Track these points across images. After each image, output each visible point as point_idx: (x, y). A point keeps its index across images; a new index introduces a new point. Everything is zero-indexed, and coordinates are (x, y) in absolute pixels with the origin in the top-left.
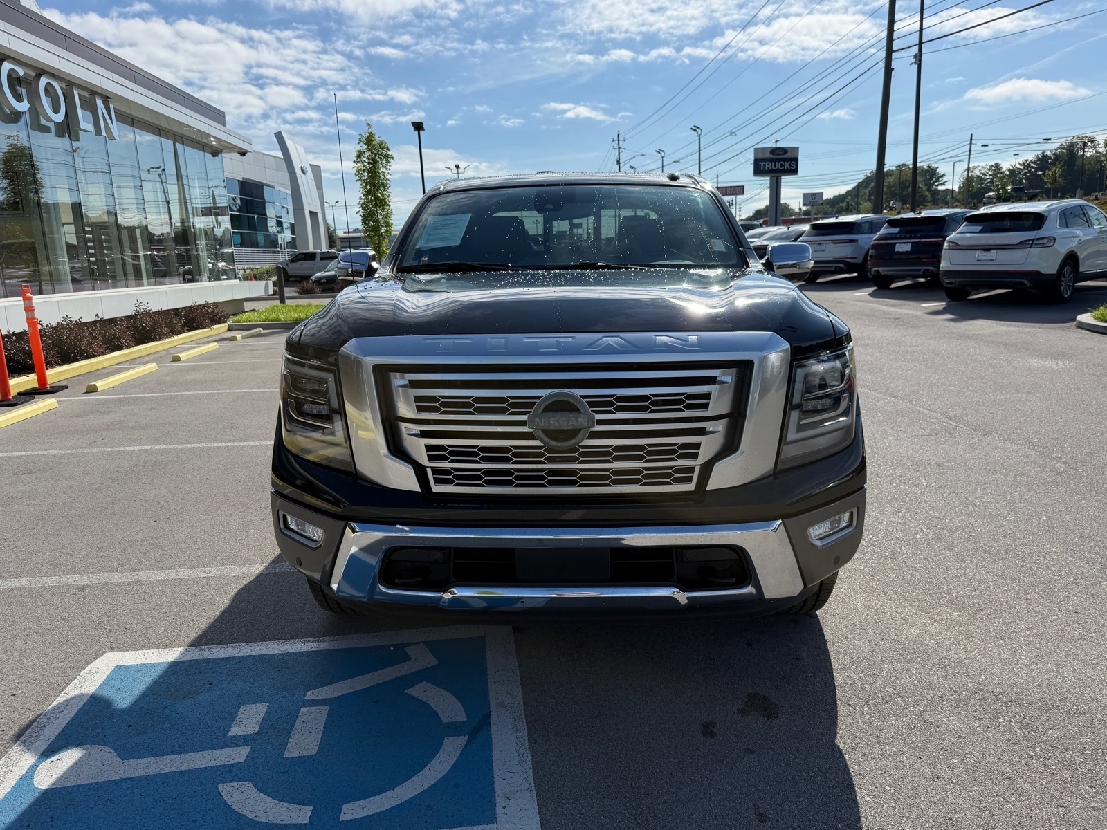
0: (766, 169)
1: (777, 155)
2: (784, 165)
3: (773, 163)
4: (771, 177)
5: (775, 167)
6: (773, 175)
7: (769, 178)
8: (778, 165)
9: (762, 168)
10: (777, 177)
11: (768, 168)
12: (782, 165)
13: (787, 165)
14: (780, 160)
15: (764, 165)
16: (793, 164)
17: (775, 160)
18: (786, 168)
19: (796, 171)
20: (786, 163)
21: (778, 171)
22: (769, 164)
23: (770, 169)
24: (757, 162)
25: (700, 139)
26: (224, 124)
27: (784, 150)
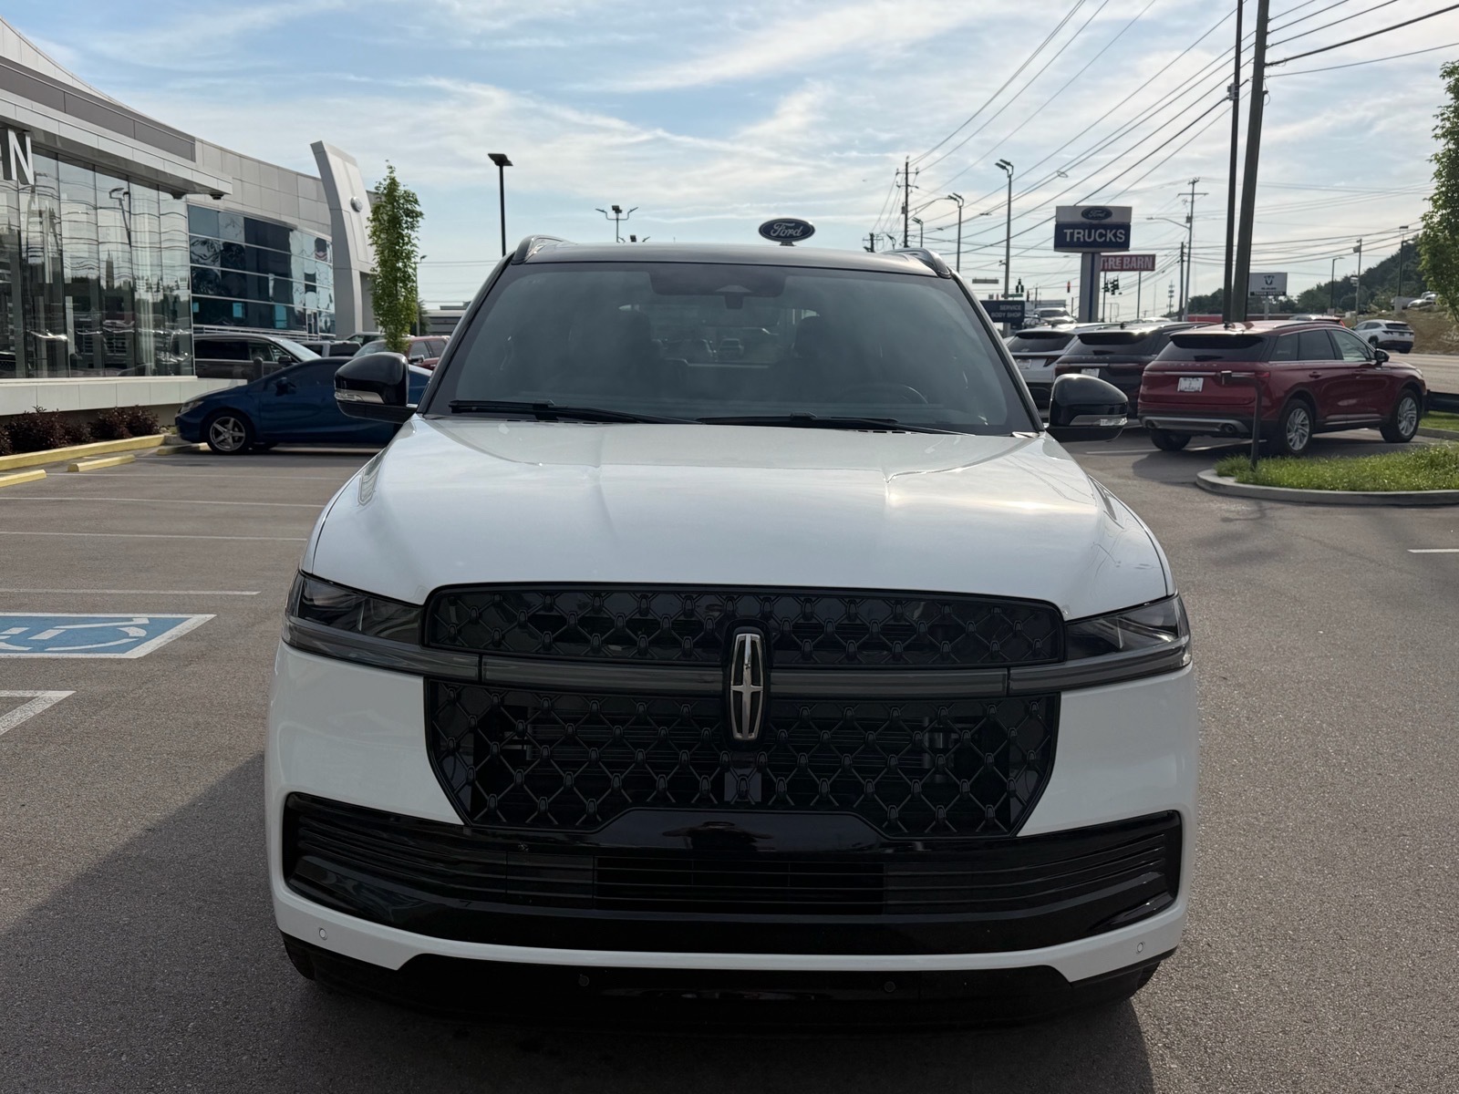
0: (1075, 240)
1: (1093, 218)
2: (1105, 235)
3: (1087, 231)
4: (1084, 254)
5: (1090, 237)
6: (1085, 250)
7: (1080, 255)
8: (1095, 235)
9: (1068, 239)
10: (1093, 254)
11: (1078, 238)
12: (1101, 235)
13: (1110, 235)
14: (1096, 227)
15: (1072, 234)
16: (1121, 233)
17: (1090, 227)
18: (1108, 240)
19: (1125, 245)
20: (1108, 231)
21: (1094, 244)
22: (1079, 233)
23: (1082, 240)
24: (1060, 229)
25: (1010, 182)
26: (193, 159)
27: (1105, 212)
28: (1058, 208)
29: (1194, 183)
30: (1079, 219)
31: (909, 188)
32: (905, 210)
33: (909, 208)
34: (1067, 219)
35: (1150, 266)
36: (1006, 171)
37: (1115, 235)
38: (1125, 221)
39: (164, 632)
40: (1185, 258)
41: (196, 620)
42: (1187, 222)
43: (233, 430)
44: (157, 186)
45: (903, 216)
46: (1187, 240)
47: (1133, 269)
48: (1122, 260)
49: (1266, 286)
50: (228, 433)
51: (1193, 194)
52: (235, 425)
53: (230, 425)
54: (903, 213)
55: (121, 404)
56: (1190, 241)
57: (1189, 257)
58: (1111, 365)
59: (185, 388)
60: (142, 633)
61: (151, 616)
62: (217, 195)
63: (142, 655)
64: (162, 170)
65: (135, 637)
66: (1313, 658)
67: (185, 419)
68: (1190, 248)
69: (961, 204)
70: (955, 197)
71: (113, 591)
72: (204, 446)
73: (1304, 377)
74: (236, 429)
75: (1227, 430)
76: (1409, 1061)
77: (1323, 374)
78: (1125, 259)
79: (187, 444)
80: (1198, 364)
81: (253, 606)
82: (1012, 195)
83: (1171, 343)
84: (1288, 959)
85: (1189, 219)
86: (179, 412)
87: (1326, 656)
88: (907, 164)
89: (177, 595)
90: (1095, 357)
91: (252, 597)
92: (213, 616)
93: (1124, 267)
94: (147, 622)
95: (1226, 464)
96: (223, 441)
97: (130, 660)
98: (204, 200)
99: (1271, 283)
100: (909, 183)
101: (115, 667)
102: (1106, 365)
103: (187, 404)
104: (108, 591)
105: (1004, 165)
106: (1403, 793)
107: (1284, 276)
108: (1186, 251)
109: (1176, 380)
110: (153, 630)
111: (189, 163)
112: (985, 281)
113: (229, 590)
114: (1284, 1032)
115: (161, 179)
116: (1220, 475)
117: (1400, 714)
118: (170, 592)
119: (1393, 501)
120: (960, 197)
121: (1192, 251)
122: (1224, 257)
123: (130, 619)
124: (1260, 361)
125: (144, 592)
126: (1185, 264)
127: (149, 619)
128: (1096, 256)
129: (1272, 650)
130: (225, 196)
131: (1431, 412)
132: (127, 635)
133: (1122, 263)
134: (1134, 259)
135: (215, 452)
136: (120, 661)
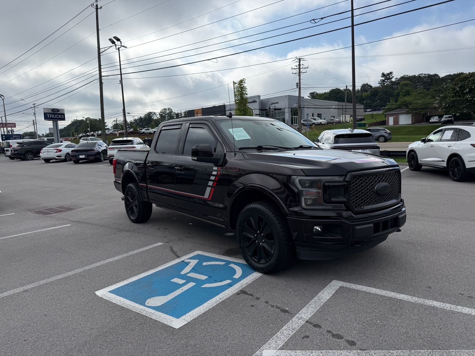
1: (55, 112)
2: (59, 116)
6: (54, 120)
9: (48, 117)
14: (56, 114)
17: (54, 114)
19: (64, 119)
21: (56, 118)
22: (51, 115)
23: (52, 117)
24: (45, 114)
27: (58, 110)
28: (44, 109)
30: (50, 112)
34: (46, 112)
35: (14, 126)
37: (61, 116)
38: (64, 112)
40: (35, 124)
56: (36, 119)
85: (35, 114)
121: (37, 122)
128: (57, 122)
134: (9, 124)
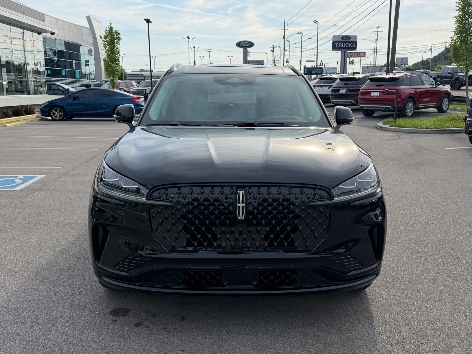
0: (339, 47)
1: (345, 39)
2: (349, 45)
3: (343, 44)
4: (342, 51)
5: (344, 46)
7: (340, 52)
8: (345, 45)
9: (337, 47)
10: (345, 51)
11: (340, 46)
12: (347, 45)
13: (350, 45)
14: (346, 42)
15: (338, 45)
16: (354, 44)
17: (344, 42)
18: (350, 47)
19: (355, 48)
20: (350, 44)
21: (345, 48)
22: (340, 44)
23: (341, 47)
24: (334, 43)
25: (318, 28)
26: (44, 22)
27: (349, 37)
28: (333, 36)
29: (378, 28)
30: (340, 40)
31: (285, 30)
32: (284, 37)
33: (285, 37)
34: (336, 40)
35: (364, 56)
36: (316, 24)
37: (352, 45)
38: (355, 40)
39: (28, 181)
40: (375, 53)
41: (39, 177)
42: (376, 41)
43: (59, 112)
44: (32, 31)
45: (283, 39)
46: (376, 47)
47: (359, 57)
48: (355, 54)
49: (401, 62)
50: (57, 114)
51: (378, 32)
52: (60, 111)
53: (58, 111)
54: (283, 38)
55: (22, 105)
57: (376, 52)
58: (349, 88)
59: (44, 99)
60: (21, 181)
61: (25, 175)
62: (53, 34)
63: (20, 189)
64: (33, 25)
65: (18, 183)
66: (412, 185)
67: (42, 109)
68: (377, 49)
69: (302, 35)
70: (300, 33)
71: (13, 167)
72: (49, 118)
73: (412, 91)
74: (60, 112)
75: (387, 109)
76: (439, 324)
77: (418, 90)
78: (356, 53)
79: (44, 117)
80: (377, 87)
81: (59, 172)
82: (319, 32)
83: (369, 80)
84: (399, 288)
86: (41, 106)
87: (416, 184)
88: (284, 22)
89: (34, 168)
90: (344, 86)
91: (60, 169)
92: (45, 175)
93: (356, 56)
94: (23, 178)
95: (386, 120)
96: (56, 116)
97: (15, 191)
98: (49, 35)
99: (403, 61)
100: (285, 28)
101: (10, 193)
102: (348, 88)
103: (43, 104)
104: (11, 167)
105: (316, 22)
106: (440, 230)
107: (407, 59)
108: (375, 50)
109: (370, 93)
110: (25, 180)
111: (43, 23)
112: (310, 61)
113: (52, 166)
114: (397, 314)
115: (33, 28)
116: (384, 124)
117: (440, 203)
118: (32, 167)
119: (440, 132)
120: (302, 33)
122: (387, 53)
123: (17, 177)
124: (398, 86)
125: (23, 167)
126: (375, 55)
127: (24, 176)
129: (398, 182)
130: (55, 34)
131: (453, 103)
132: (15, 182)
133: (355, 55)
134: (359, 53)
135: (53, 120)
136: (12, 191)
